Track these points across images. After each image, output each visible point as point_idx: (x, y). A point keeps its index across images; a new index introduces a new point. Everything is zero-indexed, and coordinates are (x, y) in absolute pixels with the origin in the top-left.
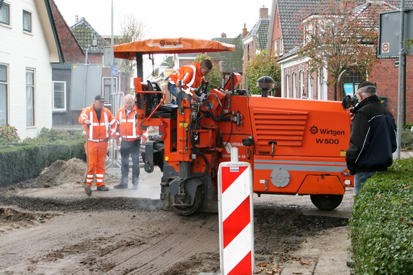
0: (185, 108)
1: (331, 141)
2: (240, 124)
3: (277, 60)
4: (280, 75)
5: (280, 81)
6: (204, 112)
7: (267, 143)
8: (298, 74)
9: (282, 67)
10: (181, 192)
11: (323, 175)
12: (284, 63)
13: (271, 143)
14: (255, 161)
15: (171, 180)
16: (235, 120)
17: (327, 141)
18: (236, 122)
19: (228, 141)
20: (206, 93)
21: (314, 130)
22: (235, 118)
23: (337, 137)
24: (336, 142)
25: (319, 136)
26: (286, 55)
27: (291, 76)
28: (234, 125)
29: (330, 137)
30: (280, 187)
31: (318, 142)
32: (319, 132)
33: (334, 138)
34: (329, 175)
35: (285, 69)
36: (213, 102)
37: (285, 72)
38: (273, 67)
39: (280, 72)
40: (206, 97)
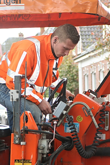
0: (26, 131)
3: (75, 58)
4: (77, 75)
5: (77, 82)
6: (63, 140)
8: (98, 74)
9: (80, 66)
12: (81, 61)
20: (65, 101)
26: (84, 52)
27: (90, 76)
35: (83, 68)
36: (80, 119)
37: (83, 72)
38: (70, 67)
39: (77, 71)
40: (66, 109)
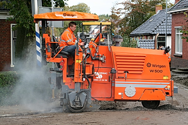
0: (79, 52)
1: (158, 71)
2: (104, 62)
7: (123, 72)
10: (77, 99)
11: (154, 90)
13: (125, 72)
14: (116, 82)
15: (70, 92)
16: (102, 60)
17: (156, 71)
18: (102, 61)
19: (97, 72)
21: (149, 65)
22: (102, 58)
23: (162, 69)
24: (161, 71)
25: (152, 68)
28: (100, 63)
29: (158, 68)
30: (130, 97)
31: (151, 72)
32: (152, 66)
33: (160, 69)
34: (157, 90)
36: (91, 49)
40: (88, 46)
